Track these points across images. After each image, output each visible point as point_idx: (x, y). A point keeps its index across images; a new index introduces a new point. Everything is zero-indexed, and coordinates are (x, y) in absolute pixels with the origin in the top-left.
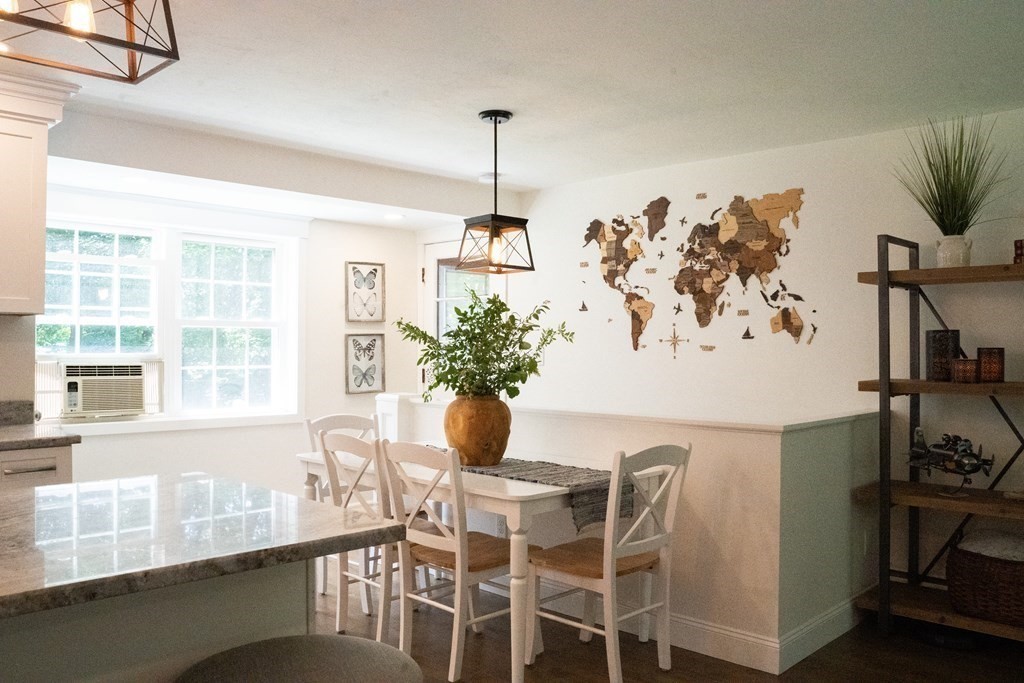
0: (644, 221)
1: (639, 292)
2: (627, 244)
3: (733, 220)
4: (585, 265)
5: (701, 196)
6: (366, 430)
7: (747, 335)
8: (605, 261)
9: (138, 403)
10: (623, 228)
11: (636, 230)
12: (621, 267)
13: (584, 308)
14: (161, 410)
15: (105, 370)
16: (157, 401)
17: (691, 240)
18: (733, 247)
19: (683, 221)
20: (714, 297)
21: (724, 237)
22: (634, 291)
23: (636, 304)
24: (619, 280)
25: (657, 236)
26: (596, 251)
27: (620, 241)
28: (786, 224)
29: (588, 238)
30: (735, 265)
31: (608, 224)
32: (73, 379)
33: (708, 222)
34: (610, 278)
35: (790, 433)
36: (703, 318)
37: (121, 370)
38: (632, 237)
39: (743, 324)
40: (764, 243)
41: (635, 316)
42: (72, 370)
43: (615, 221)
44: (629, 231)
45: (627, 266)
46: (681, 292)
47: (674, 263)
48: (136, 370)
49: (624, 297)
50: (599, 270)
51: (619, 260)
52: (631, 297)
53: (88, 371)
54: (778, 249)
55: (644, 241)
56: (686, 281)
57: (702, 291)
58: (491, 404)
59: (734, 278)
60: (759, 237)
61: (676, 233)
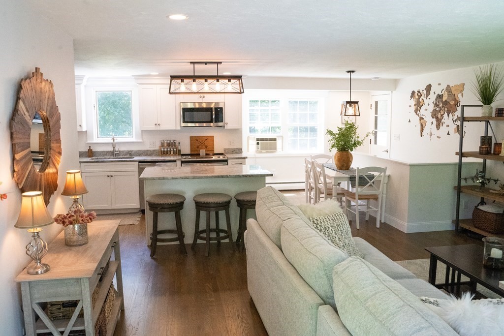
0: (425, 92)
1: (423, 117)
2: (421, 100)
3: (446, 93)
4: (410, 106)
5: (439, 84)
6: (330, 159)
7: (448, 134)
8: (415, 105)
9: (275, 149)
10: (419, 94)
11: (423, 95)
12: (419, 108)
13: (410, 121)
14: (282, 151)
15: (266, 139)
16: (281, 148)
17: (436, 100)
18: (446, 103)
19: (434, 93)
20: (441, 120)
21: (444, 99)
22: (422, 116)
23: (422, 120)
24: (418, 112)
25: (428, 98)
26: (413, 102)
27: (419, 99)
28: (460, 95)
29: (412, 97)
30: (446, 109)
31: (416, 92)
32: (258, 142)
33: (441, 94)
34: (416, 111)
35: (411, 166)
36: (438, 127)
37: (271, 139)
38: (422, 97)
39: (448, 129)
40: (454, 102)
41: (422, 125)
42: (258, 139)
43: (418, 91)
44: (421, 95)
45: (420, 108)
46: (433, 118)
47: (431, 108)
48: (275, 139)
49: (419, 118)
50: (413, 108)
51: (419, 105)
52: (421, 118)
53: (262, 139)
54: (457, 104)
55: (425, 99)
56: (434, 115)
57: (438, 117)
58: (345, 153)
59: (446, 114)
60: (452, 100)
61: (433, 97)
